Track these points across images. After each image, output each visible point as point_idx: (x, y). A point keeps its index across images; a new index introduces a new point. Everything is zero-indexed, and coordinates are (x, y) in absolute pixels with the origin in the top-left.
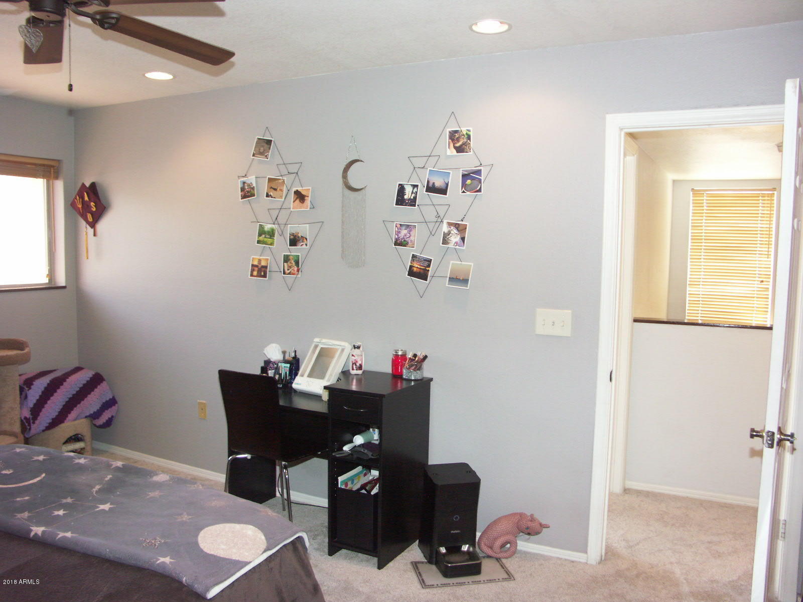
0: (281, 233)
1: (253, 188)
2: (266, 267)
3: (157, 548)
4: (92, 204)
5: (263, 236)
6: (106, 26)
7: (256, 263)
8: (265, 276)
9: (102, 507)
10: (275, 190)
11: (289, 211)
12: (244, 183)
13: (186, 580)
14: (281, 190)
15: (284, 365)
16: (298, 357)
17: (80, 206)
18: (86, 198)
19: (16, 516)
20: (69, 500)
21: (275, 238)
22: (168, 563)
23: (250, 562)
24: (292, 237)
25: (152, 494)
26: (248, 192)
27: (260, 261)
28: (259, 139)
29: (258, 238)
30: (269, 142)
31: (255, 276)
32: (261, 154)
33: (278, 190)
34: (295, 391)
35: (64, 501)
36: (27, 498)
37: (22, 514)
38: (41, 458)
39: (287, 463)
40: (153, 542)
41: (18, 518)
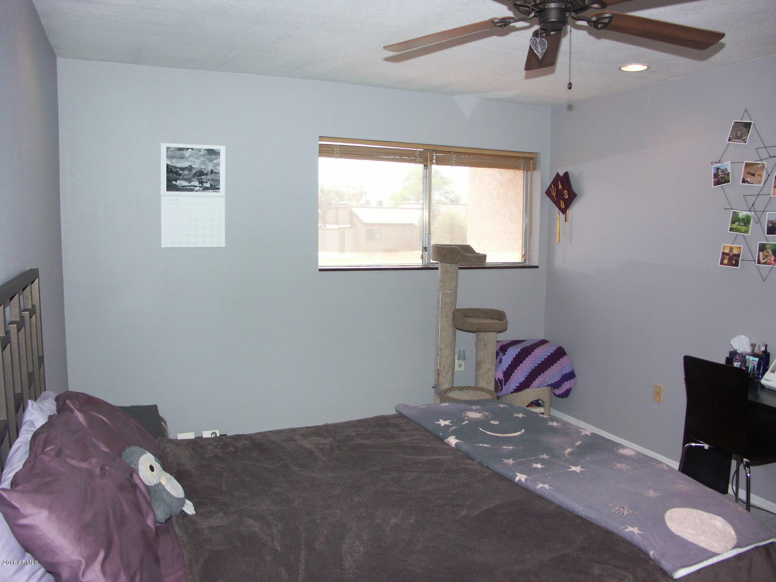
0: (757, 220)
1: (728, 174)
2: (738, 256)
3: (625, 516)
4: (565, 192)
5: (737, 223)
6: (600, 26)
7: (727, 251)
8: (736, 265)
9: (573, 468)
10: (753, 175)
11: (768, 198)
12: (718, 169)
13: (653, 554)
14: (760, 175)
15: (751, 358)
16: (768, 351)
17: (554, 194)
18: (560, 187)
19: (503, 461)
20: (545, 456)
21: (750, 226)
22: (637, 533)
23: (718, 554)
24: (770, 225)
25: (619, 466)
26: (722, 178)
27: (731, 249)
28: (736, 122)
29: (731, 225)
30: (748, 125)
31: (725, 265)
32: (738, 138)
33: (756, 175)
34: (763, 387)
35: (541, 457)
36: (511, 448)
37: (508, 461)
38: (520, 415)
39: (749, 461)
40: (622, 510)
41: (505, 463)
